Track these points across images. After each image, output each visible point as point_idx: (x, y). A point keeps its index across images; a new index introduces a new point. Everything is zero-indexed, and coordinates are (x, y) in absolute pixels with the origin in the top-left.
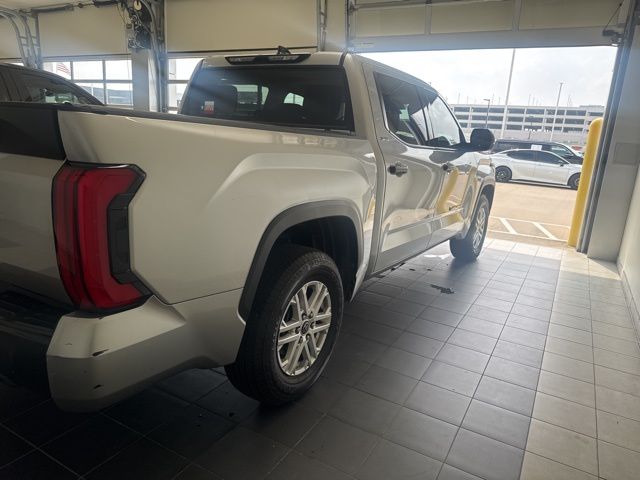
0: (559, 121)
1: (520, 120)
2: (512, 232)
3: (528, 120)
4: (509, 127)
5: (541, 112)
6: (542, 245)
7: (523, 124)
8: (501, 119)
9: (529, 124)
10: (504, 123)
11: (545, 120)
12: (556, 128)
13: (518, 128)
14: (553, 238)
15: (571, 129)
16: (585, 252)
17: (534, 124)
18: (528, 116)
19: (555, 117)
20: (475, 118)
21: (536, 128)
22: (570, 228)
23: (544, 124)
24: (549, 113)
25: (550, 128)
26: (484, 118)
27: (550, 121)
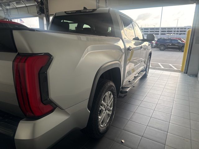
0: (178, 31)
1: (165, 31)
2: (162, 67)
3: (168, 31)
4: (162, 34)
5: (172, 28)
6: (172, 71)
7: (166, 33)
8: (159, 31)
9: (168, 33)
10: (159, 33)
11: (173, 31)
12: (177, 34)
13: (165, 34)
14: (176, 69)
15: (182, 34)
16: (187, 73)
17: (170, 33)
18: (168, 30)
19: (176, 30)
20: (150, 31)
21: (170, 34)
22: (181, 65)
23: (173, 32)
24: (174, 29)
25: (175, 34)
26: (153, 31)
27: (175, 31)
